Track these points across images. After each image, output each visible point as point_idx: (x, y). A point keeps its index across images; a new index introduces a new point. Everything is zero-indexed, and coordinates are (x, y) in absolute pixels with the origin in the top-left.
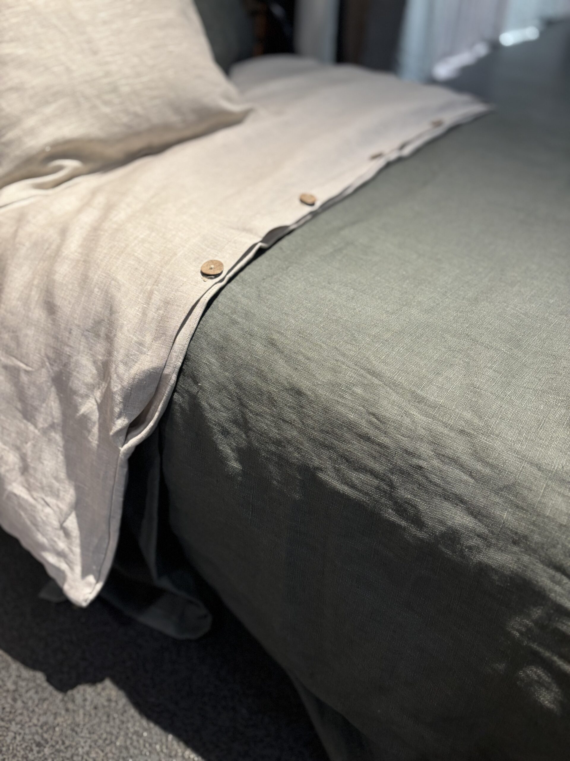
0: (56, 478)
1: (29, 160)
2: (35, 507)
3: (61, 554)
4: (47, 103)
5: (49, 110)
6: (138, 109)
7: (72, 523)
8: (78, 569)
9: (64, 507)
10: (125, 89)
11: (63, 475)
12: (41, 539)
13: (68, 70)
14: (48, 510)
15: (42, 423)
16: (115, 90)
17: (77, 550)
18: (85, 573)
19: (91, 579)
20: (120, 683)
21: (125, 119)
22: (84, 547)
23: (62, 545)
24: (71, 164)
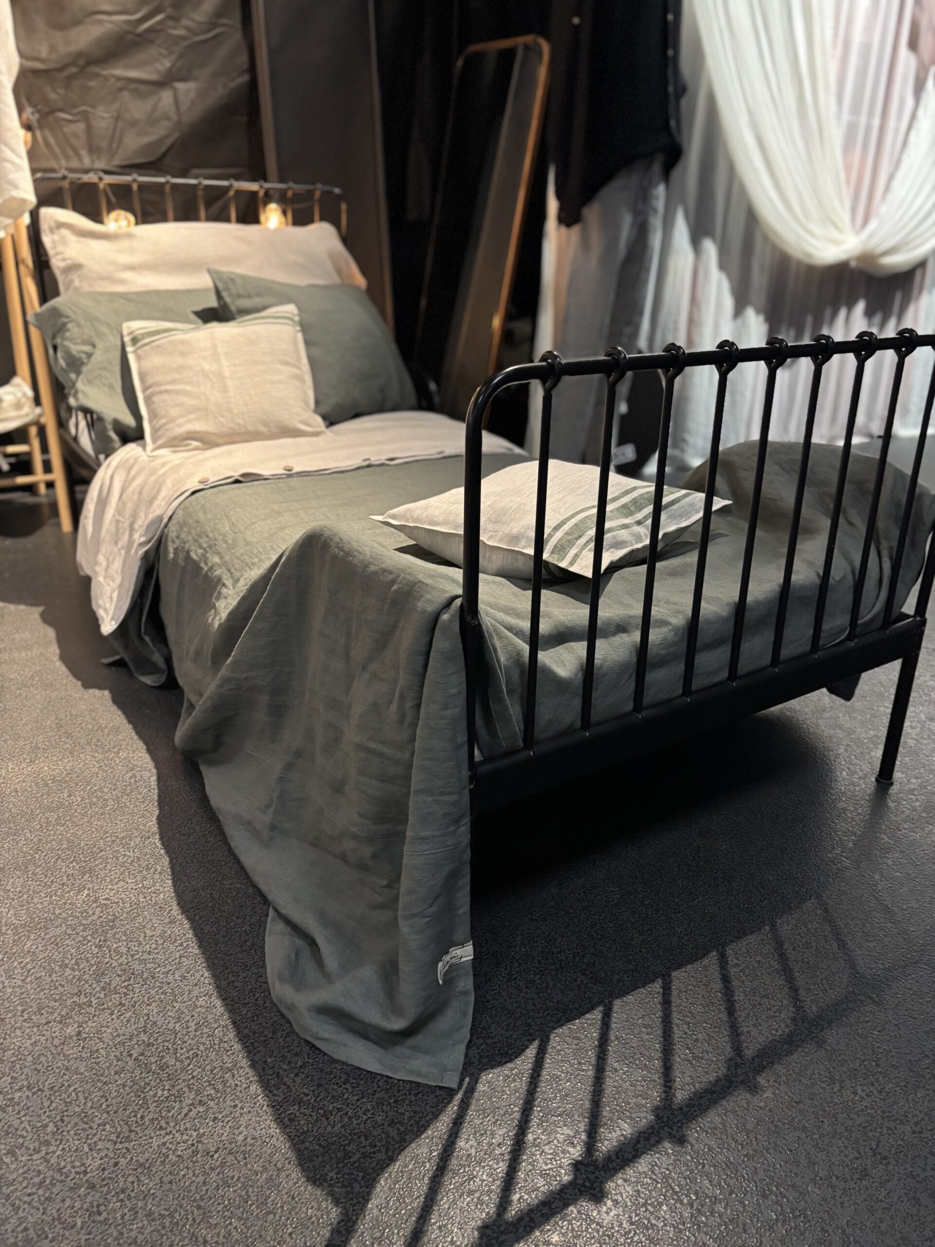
0: (117, 573)
1: (175, 438)
2: (103, 586)
3: (106, 610)
4: (191, 413)
5: (192, 416)
6: (241, 422)
7: (115, 595)
8: (110, 617)
9: (115, 586)
10: (235, 411)
11: (119, 571)
12: (101, 602)
13: (208, 399)
14: (108, 588)
15: (120, 546)
16: (230, 410)
17: (113, 608)
18: (112, 619)
19: (113, 623)
20: (111, 692)
21: (231, 425)
22: (116, 607)
23: (108, 605)
24: (195, 444)
